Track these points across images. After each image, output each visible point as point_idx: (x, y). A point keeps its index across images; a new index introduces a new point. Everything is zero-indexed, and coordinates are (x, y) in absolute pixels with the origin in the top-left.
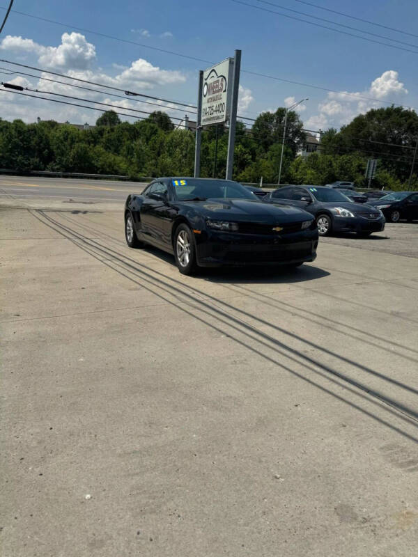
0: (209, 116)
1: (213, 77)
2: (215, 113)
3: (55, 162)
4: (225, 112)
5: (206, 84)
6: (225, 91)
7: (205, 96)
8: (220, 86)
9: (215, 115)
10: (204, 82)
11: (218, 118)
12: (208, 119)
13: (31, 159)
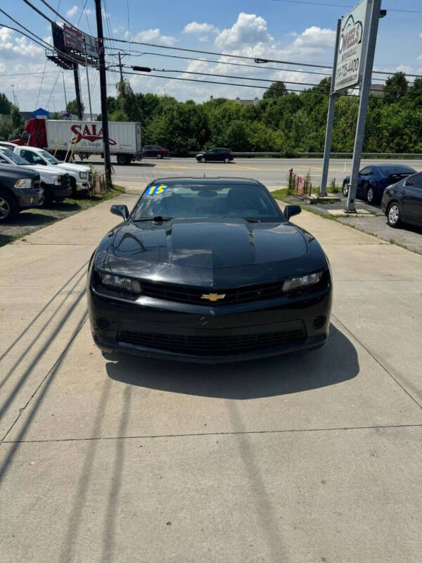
0: (342, 78)
1: (350, 25)
2: (348, 73)
3: (211, 141)
4: (358, 71)
5: (343, 35)
6: (360, 42)
7: (340, 52)
8: (355, 36)
9: (349, 75)
10: (341, 33)
11: (351, 79)
12: (342, 82)
13: (189, 140)
